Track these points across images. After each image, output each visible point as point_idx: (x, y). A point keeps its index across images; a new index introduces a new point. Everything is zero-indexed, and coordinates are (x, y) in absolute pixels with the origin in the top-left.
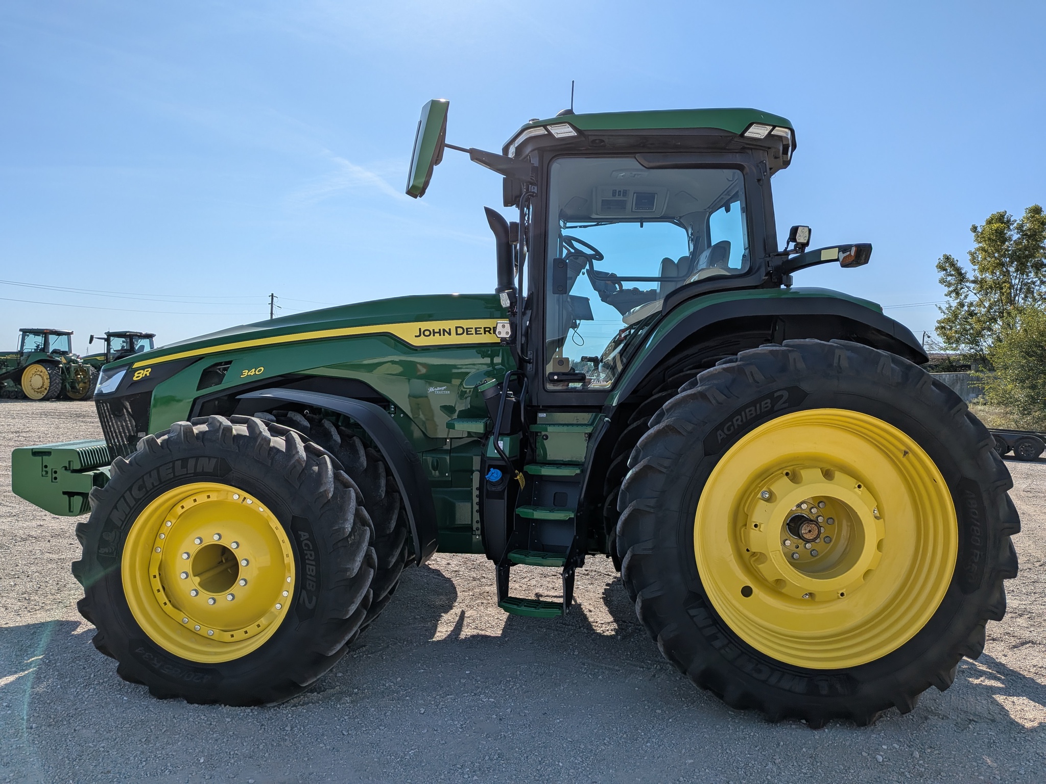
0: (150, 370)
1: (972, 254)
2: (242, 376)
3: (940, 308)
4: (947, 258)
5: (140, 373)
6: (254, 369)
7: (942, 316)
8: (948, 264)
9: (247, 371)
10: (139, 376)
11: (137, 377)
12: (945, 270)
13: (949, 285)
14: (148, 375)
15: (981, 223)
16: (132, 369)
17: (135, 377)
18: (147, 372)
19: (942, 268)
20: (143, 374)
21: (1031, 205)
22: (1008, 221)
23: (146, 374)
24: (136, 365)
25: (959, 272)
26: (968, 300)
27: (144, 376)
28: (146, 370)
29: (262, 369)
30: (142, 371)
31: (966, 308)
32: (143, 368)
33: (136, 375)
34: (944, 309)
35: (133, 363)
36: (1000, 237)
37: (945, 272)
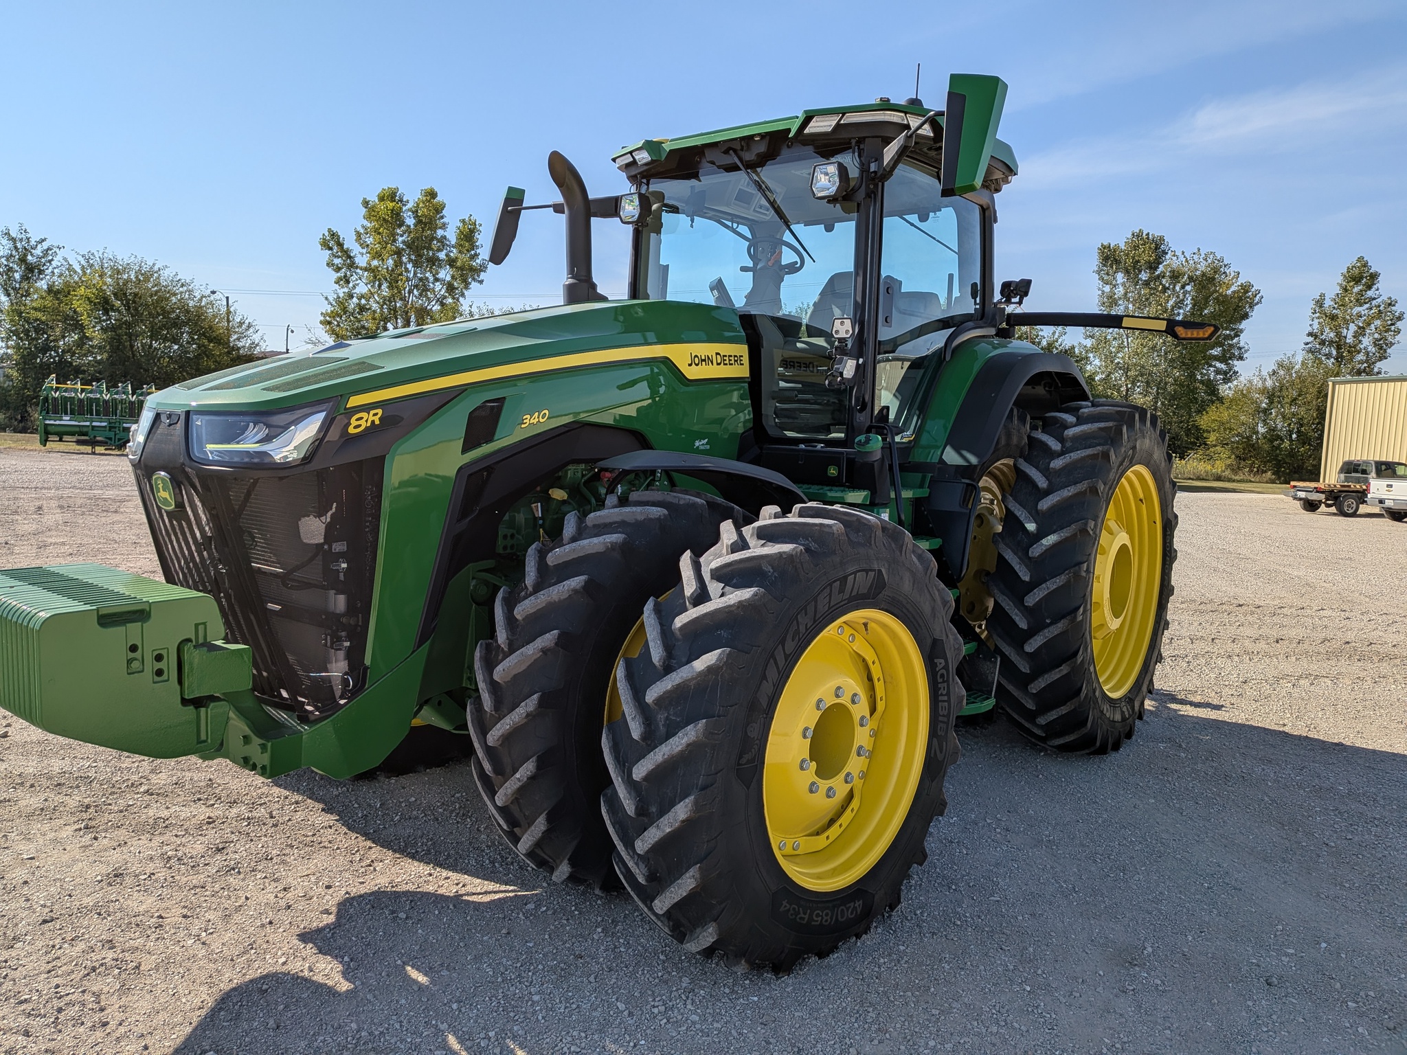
0: (380, 411)
1: (358, 235)
2: (523, 426)
3: (326, 298)
4: (333, 235)
5: (361, 418)
6: (537, 414)
7: (329, 309)
8: (332, 242)
9: (528, 416)
10: (360, 426)
11: (356, 427)
12: (331, 249)
13: (338, 269)
14: (377, 422)
15: (373, 198)
16: (346, 409)
17: (351, 427)
18: (375, 417)
19: (325, 245)
20: (367, 421)
21: (427, 187)
22: (401, 201)
23: (373, 422)
24: (354, 401)
25: (347, 254)
26: (357, 291)
27: (369, 424)
28: (372, 412)
29: (546, 412)
30: (364, 415)
31: (355, 300)
32: (367, 408)
33: (354, 422)
34: (331, 299)
35: (345, 397)
36: (396, 218)
37: (330, 252)
